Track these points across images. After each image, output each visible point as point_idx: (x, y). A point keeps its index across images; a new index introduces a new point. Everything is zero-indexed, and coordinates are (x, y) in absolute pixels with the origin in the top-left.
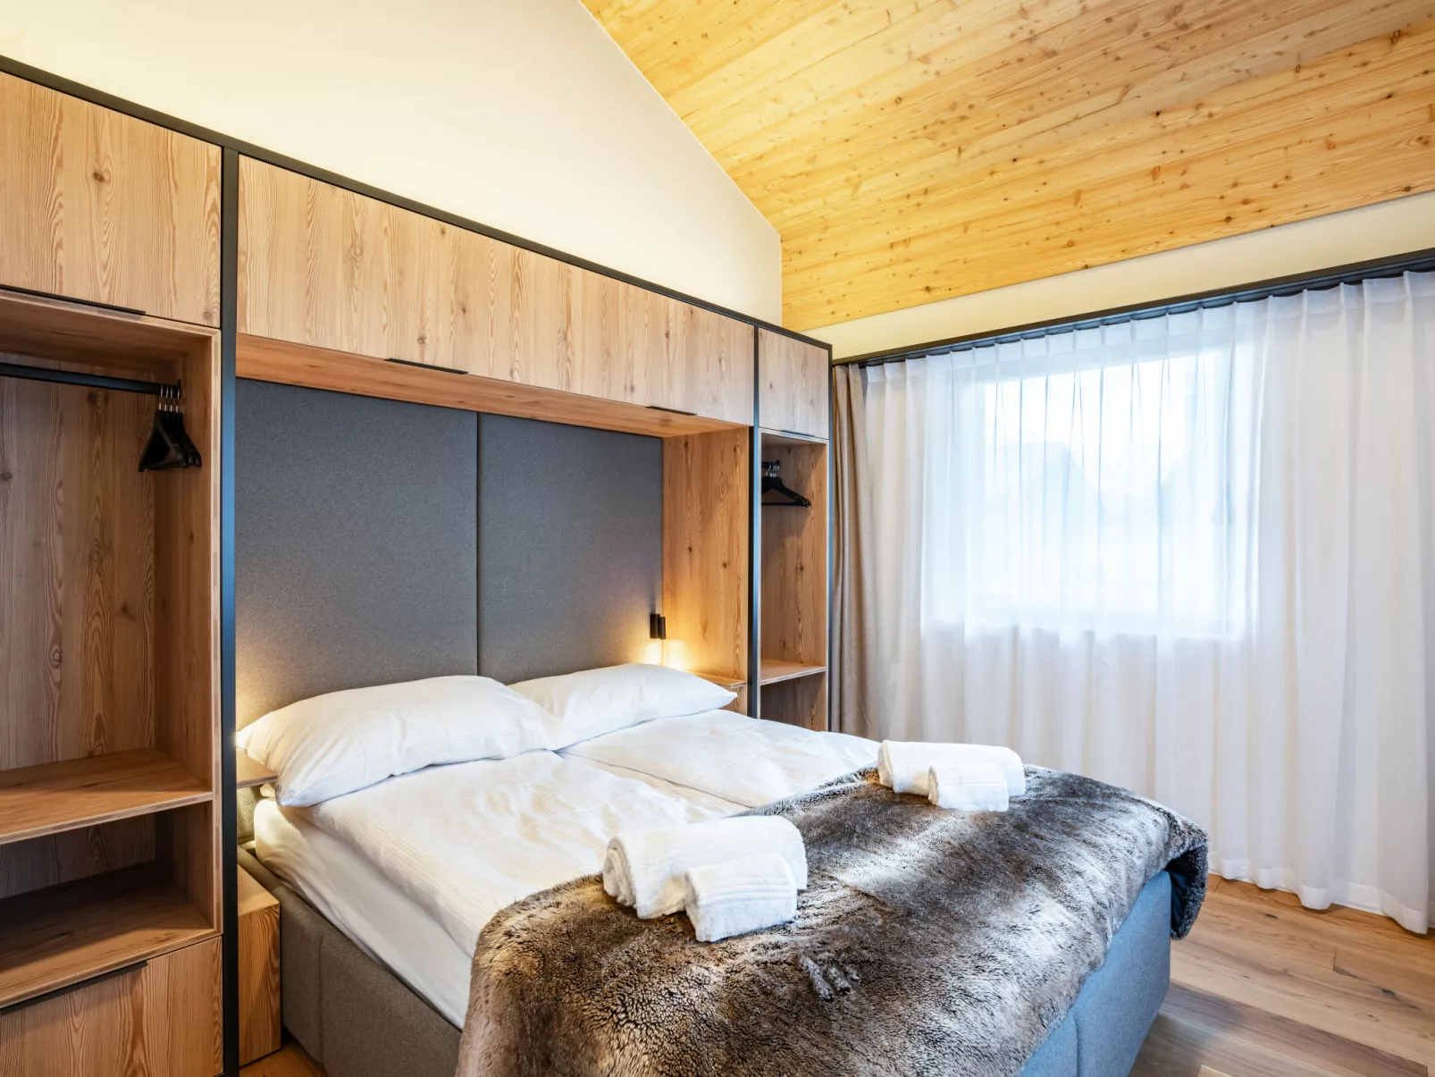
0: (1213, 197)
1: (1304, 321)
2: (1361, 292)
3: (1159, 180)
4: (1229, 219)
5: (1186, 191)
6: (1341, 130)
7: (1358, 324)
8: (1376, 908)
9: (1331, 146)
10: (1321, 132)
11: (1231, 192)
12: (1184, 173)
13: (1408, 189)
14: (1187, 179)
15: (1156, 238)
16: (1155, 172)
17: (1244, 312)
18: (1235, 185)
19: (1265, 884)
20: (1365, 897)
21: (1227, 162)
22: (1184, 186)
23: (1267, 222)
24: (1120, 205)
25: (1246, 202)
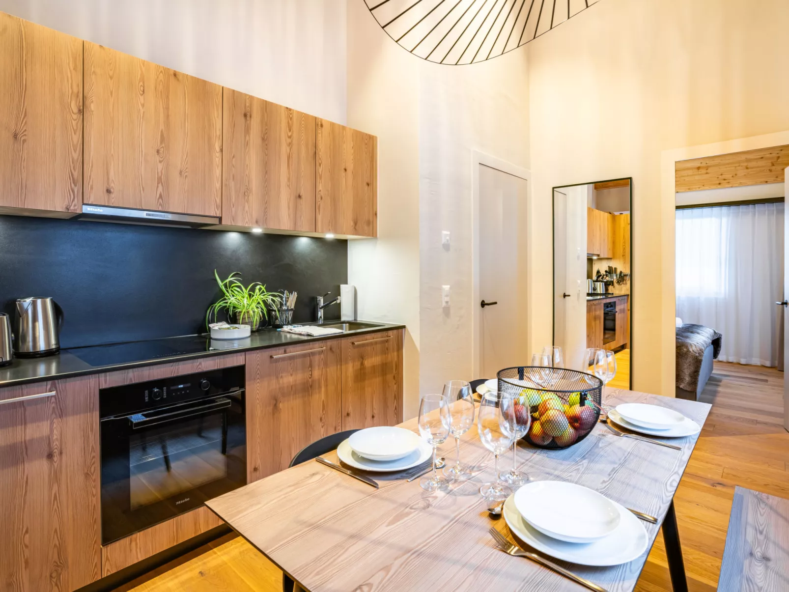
0: (715, 177)
1: (740, 214)
2: (755, 206)
3: (700, 171)
4: (720, 184)
5: (707, 175)
6: (750, 164)
7: (754, 215)
8: (759, 364)
9: (747, 168)
10: (745, 164)
11: (720, 176)
12: (707, 169)
13: (766, 182)
14: (708, 171)
15: (699, 186)
16: (699, 168)
17: (724, 209)
18: (722, 175)
19: (730, 361)
20: (756, 361)
21: (720, 168)
22: (707, 173)
23: (731, 186)
24: (688, 176)
25: (725, 180)
